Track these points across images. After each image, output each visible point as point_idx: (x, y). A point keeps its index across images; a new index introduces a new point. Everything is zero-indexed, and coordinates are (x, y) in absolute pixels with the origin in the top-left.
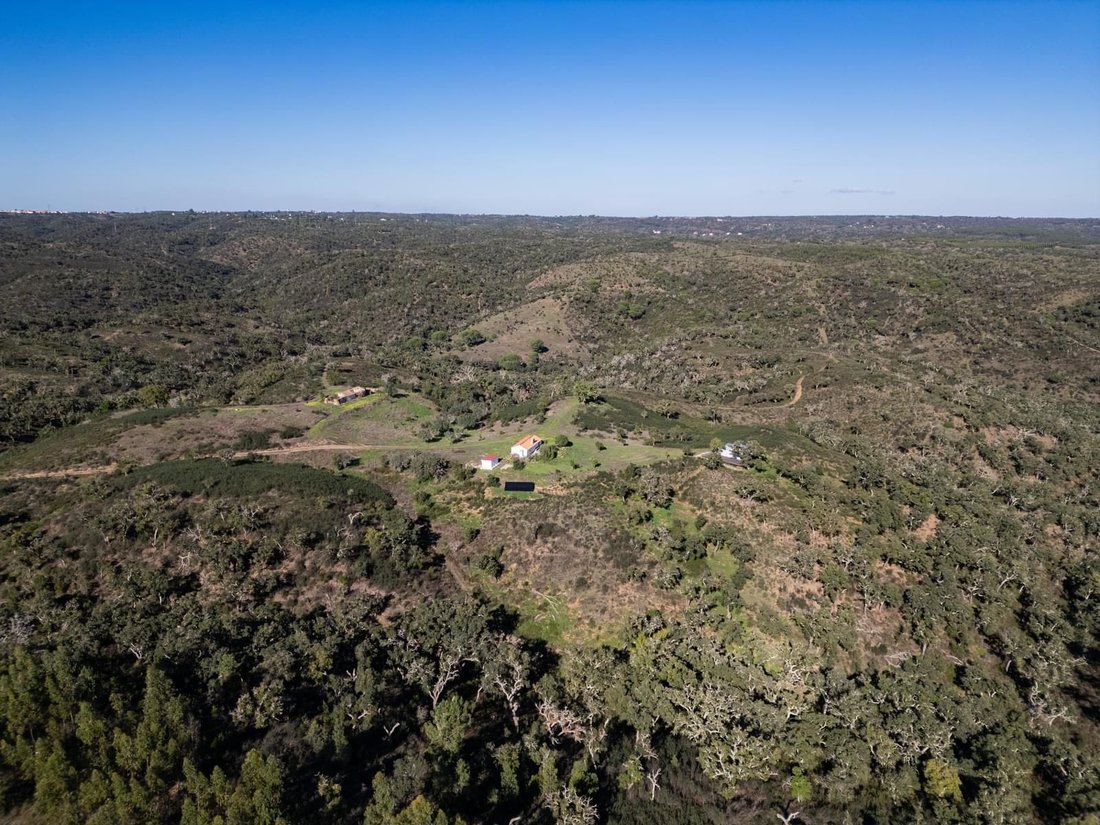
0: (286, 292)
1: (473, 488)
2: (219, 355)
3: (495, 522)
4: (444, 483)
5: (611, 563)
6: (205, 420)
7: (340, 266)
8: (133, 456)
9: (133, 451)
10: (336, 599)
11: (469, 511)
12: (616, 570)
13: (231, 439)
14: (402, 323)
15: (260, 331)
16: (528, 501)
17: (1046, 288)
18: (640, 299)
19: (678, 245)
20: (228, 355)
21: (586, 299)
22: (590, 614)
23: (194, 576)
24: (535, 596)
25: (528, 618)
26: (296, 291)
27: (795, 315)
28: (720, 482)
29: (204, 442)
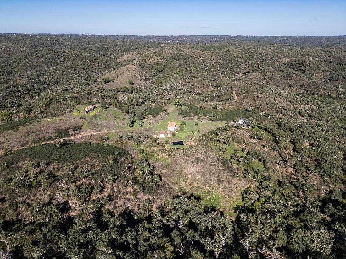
0: (25, 65)
1: (160, 145)
3: (174, 159)
4: (147, 145)
5: (226, 172)
6: (35, 126)
7: (45, 54)
8: (9, 146)
9: (8, 143)
10: (132, 203)
11: (162, 155)
12: (229, 174)
13: (52, 133)
14: (77, 76)
15: (23, 81)
16: (184, 149)
17: (278, 58)
18: (161, 65)
19: (163, 45)
20: (14, 92)
21: (143, 65)
22: (227, 193)
23: (66, 203)
24: (203, 188)
25: (204, 197)
26: (29, 64)
27: (210, 69)
28: (243, 134)
29: (40, 136)
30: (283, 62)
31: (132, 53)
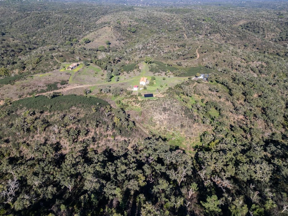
0: (16, 27)
1: (134, 97)
2: (5, 51)
3: (146, 108)
4: (123, 97)
5: (188, 118)
6: (28, 80)
7: (33, 17)
8: (8, 97)
9: (7, 95)
10: (112, 143)
11: (136, 105)
12: (190, 120)
13: (43, 87)
14: (61, 37)
15: (15, 41)
16: (153, 100)
17: (236, 20)
18: (134, 26)
19: (135, 9)
20: (8, 51)
21: (118, 27)
22: (189, 135)
23: (58, 143)
24: (169, 132)
25: (170, 139)
26: (20, 26)
27: (177, 30)
28: (203, 87)
29: (34, 89)
30: (240, 24)
31: (108, 16)
